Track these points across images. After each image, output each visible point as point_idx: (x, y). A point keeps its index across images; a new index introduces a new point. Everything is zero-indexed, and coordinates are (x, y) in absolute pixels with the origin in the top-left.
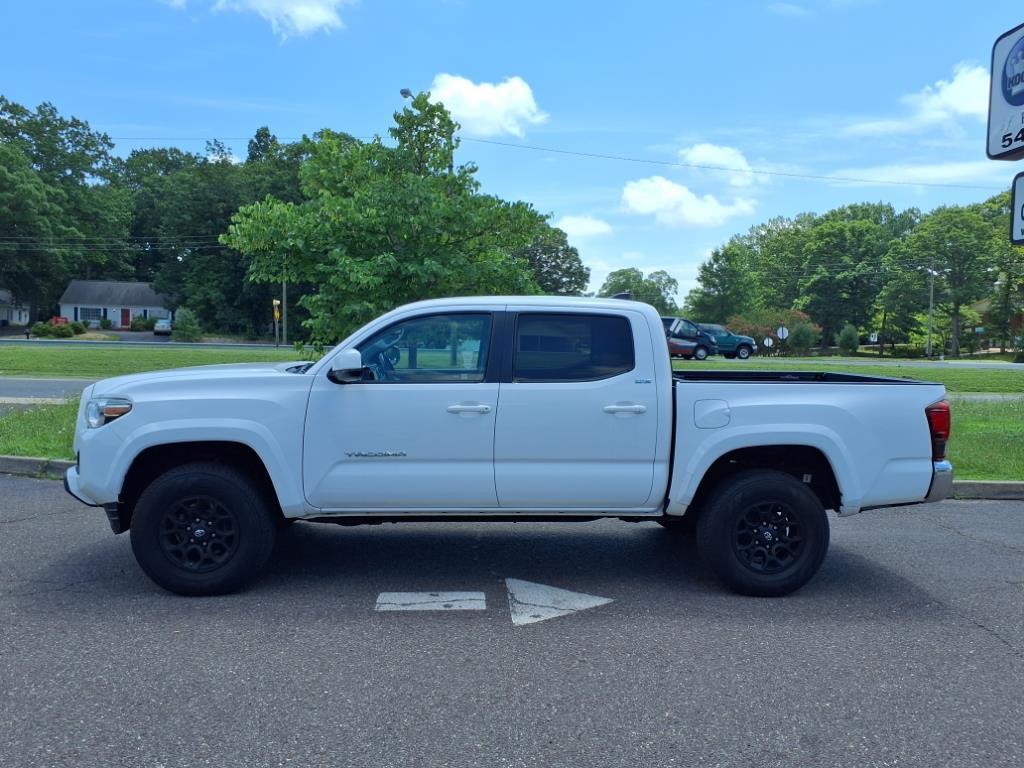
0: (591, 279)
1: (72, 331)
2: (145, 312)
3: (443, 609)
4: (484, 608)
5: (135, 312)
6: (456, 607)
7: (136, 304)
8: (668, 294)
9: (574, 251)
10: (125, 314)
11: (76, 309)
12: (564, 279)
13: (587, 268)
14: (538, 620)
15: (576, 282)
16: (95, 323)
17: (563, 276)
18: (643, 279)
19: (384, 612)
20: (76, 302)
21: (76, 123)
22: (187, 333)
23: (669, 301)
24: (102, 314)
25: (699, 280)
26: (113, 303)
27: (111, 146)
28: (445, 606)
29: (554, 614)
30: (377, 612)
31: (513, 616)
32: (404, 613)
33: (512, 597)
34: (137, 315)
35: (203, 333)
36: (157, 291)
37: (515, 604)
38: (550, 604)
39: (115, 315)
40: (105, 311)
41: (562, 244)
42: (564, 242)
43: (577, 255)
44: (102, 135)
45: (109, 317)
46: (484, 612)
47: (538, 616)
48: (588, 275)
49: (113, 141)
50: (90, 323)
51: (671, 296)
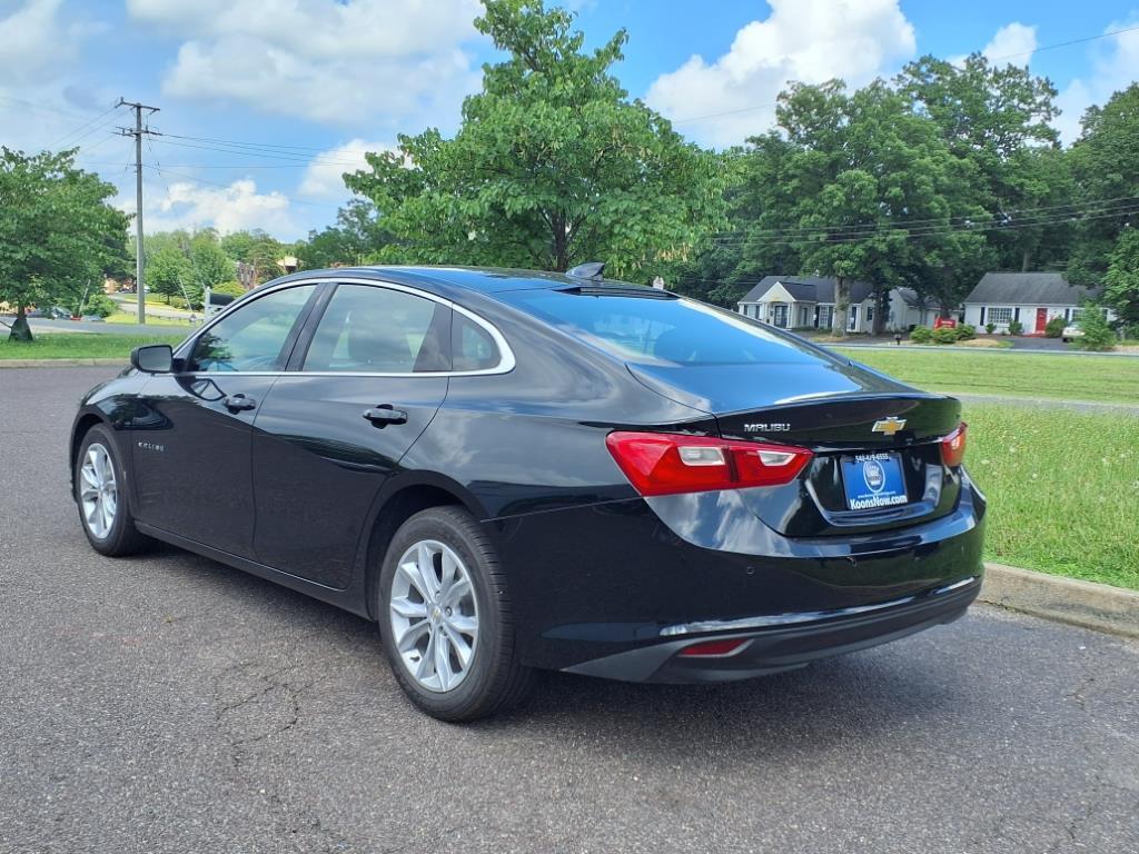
1: (956, 336)
2: (1067, 311)
5: (1054, 313)
7: (1058, 301)
10: (1042, 313)
11: (983, 309)
16: (1002, 327)
20: (985, 301)
21: (1013, 71)
24: (1013, 316)
26: (1028, 301)
27: (1054, 93)
34: (1056, 316)
36: (1072, 283)
39: (1028, 318)
40: (1017, 310)
44: (1044, 81)
45: (1020, 321)
49: (1055, 87)
50: (995, 327)
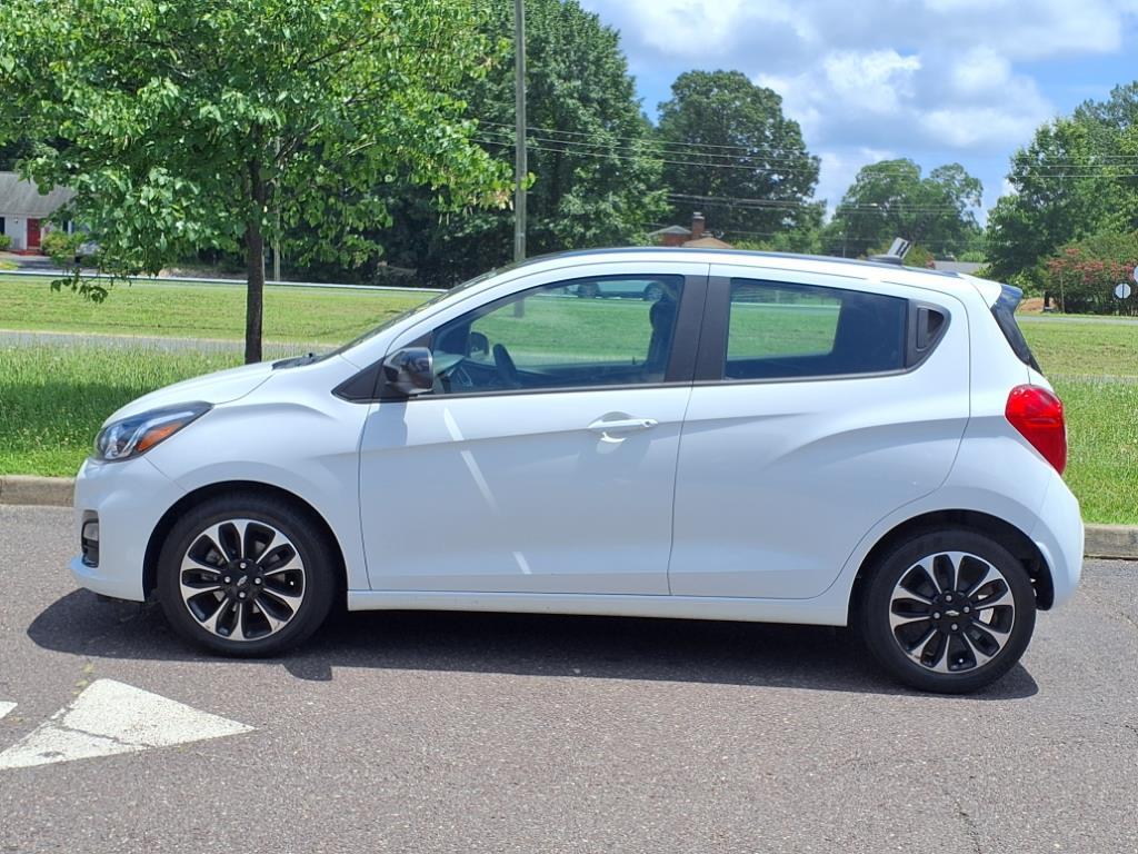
0: (821, 177)
8: (964, 205)
9: (793, 128)
10: (34, 225)
12: (775, 177)
13: (814, 158)
15: (795, 183)
17: (772, 172)
18: (921, 178)
23: (965, 219)
25: (1012, 180)
39: (17, 230)
41: (774, 116)
42: (774, 112)
43: (798, 133)
45: (8, 233)
48: (817, 169)
51: (969, 208)
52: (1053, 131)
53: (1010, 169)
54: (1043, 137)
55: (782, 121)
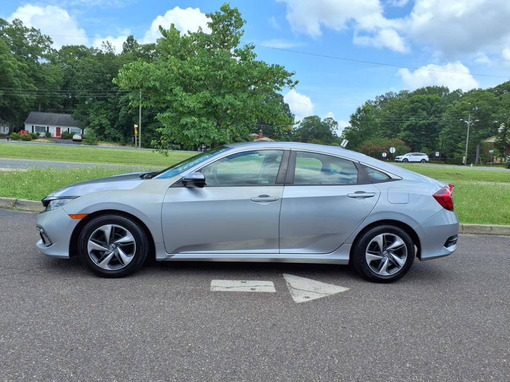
1: (31, 138)
2: (68, 129)
3: (251, 291)
4: (275, 291)
5: (63, 129)
6: (258, 290)
7: (64, 125)
10: (58, 130)
11: (33, 127)
14: (308, 300)
16: (42, 134)
18: (321, 121)
19: (216, 292)
20: (32, 123)
21: (33, 30)
22: (90, 141)
23: (333, 133)
24: (46, 130)
25: (350, 122)
26: (52, 124)
27: (52, 42)
28: (252, 289)
29: (317, 297)
30: (212, 292)
31: (293, 297)
32: (229, 293)
33: (290, 285)
34: (65, 131)
35: (98, 141)
36: (75, 119)
37: (292, 289)
38: (312, 289)
39: (53, 130)
40: (48, 128)
41: (281, 102)
42: (281, 100)
44: (47, 37)
45: (50, 132)
46: (276, 293)
47: (308, 297)
49: (52, 40)
50: (40, 134)
51: (334, 130)
52: (362, 108)
53: (349, 119)
54: (359, 111)
55: (284, 103)
